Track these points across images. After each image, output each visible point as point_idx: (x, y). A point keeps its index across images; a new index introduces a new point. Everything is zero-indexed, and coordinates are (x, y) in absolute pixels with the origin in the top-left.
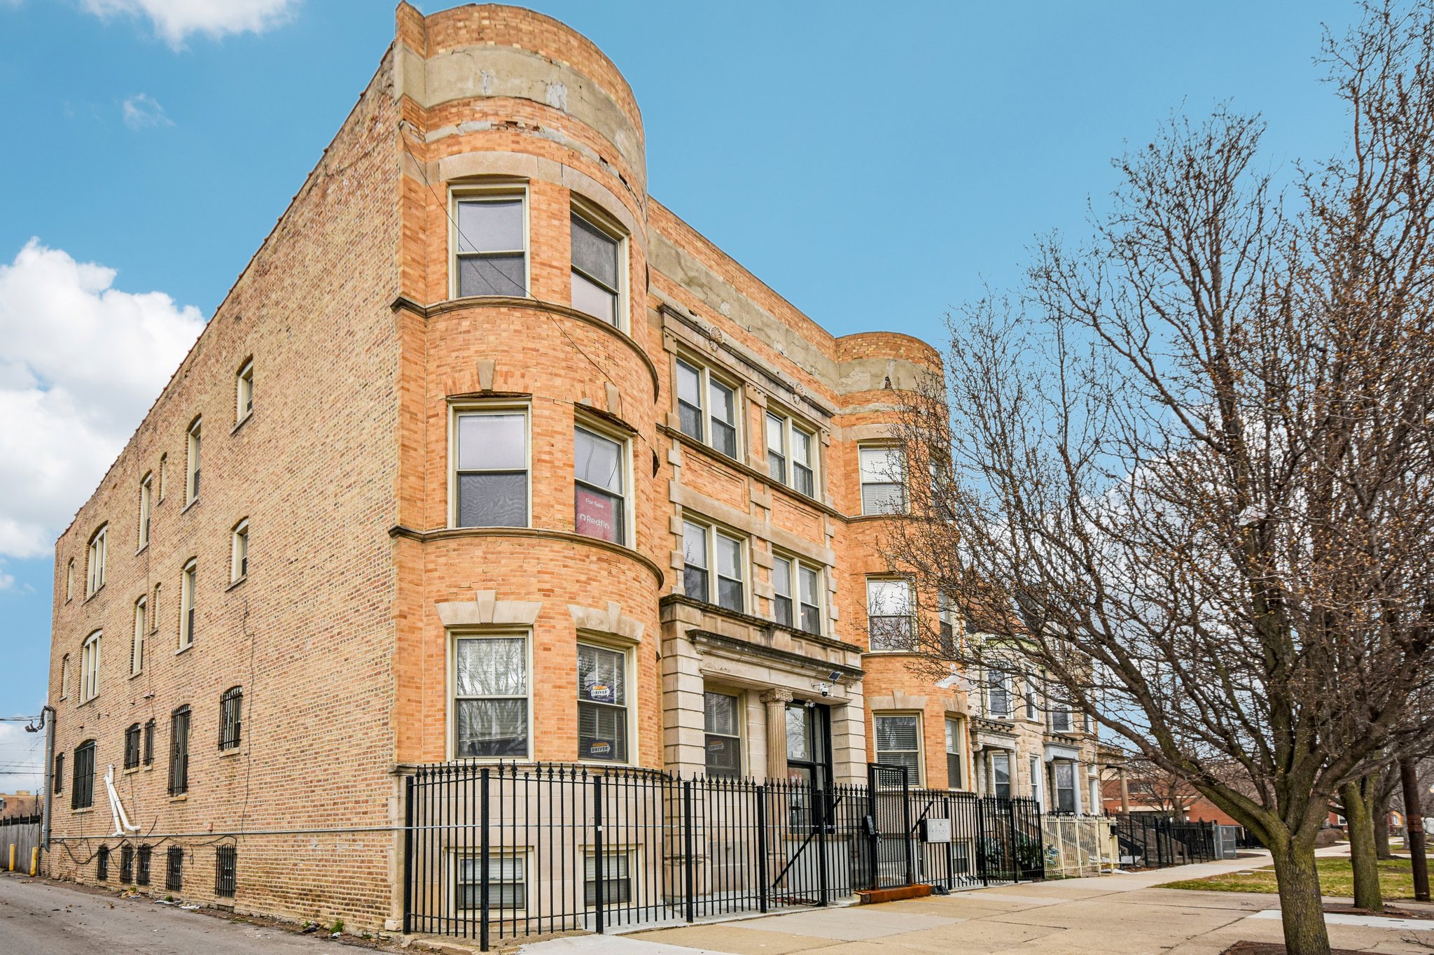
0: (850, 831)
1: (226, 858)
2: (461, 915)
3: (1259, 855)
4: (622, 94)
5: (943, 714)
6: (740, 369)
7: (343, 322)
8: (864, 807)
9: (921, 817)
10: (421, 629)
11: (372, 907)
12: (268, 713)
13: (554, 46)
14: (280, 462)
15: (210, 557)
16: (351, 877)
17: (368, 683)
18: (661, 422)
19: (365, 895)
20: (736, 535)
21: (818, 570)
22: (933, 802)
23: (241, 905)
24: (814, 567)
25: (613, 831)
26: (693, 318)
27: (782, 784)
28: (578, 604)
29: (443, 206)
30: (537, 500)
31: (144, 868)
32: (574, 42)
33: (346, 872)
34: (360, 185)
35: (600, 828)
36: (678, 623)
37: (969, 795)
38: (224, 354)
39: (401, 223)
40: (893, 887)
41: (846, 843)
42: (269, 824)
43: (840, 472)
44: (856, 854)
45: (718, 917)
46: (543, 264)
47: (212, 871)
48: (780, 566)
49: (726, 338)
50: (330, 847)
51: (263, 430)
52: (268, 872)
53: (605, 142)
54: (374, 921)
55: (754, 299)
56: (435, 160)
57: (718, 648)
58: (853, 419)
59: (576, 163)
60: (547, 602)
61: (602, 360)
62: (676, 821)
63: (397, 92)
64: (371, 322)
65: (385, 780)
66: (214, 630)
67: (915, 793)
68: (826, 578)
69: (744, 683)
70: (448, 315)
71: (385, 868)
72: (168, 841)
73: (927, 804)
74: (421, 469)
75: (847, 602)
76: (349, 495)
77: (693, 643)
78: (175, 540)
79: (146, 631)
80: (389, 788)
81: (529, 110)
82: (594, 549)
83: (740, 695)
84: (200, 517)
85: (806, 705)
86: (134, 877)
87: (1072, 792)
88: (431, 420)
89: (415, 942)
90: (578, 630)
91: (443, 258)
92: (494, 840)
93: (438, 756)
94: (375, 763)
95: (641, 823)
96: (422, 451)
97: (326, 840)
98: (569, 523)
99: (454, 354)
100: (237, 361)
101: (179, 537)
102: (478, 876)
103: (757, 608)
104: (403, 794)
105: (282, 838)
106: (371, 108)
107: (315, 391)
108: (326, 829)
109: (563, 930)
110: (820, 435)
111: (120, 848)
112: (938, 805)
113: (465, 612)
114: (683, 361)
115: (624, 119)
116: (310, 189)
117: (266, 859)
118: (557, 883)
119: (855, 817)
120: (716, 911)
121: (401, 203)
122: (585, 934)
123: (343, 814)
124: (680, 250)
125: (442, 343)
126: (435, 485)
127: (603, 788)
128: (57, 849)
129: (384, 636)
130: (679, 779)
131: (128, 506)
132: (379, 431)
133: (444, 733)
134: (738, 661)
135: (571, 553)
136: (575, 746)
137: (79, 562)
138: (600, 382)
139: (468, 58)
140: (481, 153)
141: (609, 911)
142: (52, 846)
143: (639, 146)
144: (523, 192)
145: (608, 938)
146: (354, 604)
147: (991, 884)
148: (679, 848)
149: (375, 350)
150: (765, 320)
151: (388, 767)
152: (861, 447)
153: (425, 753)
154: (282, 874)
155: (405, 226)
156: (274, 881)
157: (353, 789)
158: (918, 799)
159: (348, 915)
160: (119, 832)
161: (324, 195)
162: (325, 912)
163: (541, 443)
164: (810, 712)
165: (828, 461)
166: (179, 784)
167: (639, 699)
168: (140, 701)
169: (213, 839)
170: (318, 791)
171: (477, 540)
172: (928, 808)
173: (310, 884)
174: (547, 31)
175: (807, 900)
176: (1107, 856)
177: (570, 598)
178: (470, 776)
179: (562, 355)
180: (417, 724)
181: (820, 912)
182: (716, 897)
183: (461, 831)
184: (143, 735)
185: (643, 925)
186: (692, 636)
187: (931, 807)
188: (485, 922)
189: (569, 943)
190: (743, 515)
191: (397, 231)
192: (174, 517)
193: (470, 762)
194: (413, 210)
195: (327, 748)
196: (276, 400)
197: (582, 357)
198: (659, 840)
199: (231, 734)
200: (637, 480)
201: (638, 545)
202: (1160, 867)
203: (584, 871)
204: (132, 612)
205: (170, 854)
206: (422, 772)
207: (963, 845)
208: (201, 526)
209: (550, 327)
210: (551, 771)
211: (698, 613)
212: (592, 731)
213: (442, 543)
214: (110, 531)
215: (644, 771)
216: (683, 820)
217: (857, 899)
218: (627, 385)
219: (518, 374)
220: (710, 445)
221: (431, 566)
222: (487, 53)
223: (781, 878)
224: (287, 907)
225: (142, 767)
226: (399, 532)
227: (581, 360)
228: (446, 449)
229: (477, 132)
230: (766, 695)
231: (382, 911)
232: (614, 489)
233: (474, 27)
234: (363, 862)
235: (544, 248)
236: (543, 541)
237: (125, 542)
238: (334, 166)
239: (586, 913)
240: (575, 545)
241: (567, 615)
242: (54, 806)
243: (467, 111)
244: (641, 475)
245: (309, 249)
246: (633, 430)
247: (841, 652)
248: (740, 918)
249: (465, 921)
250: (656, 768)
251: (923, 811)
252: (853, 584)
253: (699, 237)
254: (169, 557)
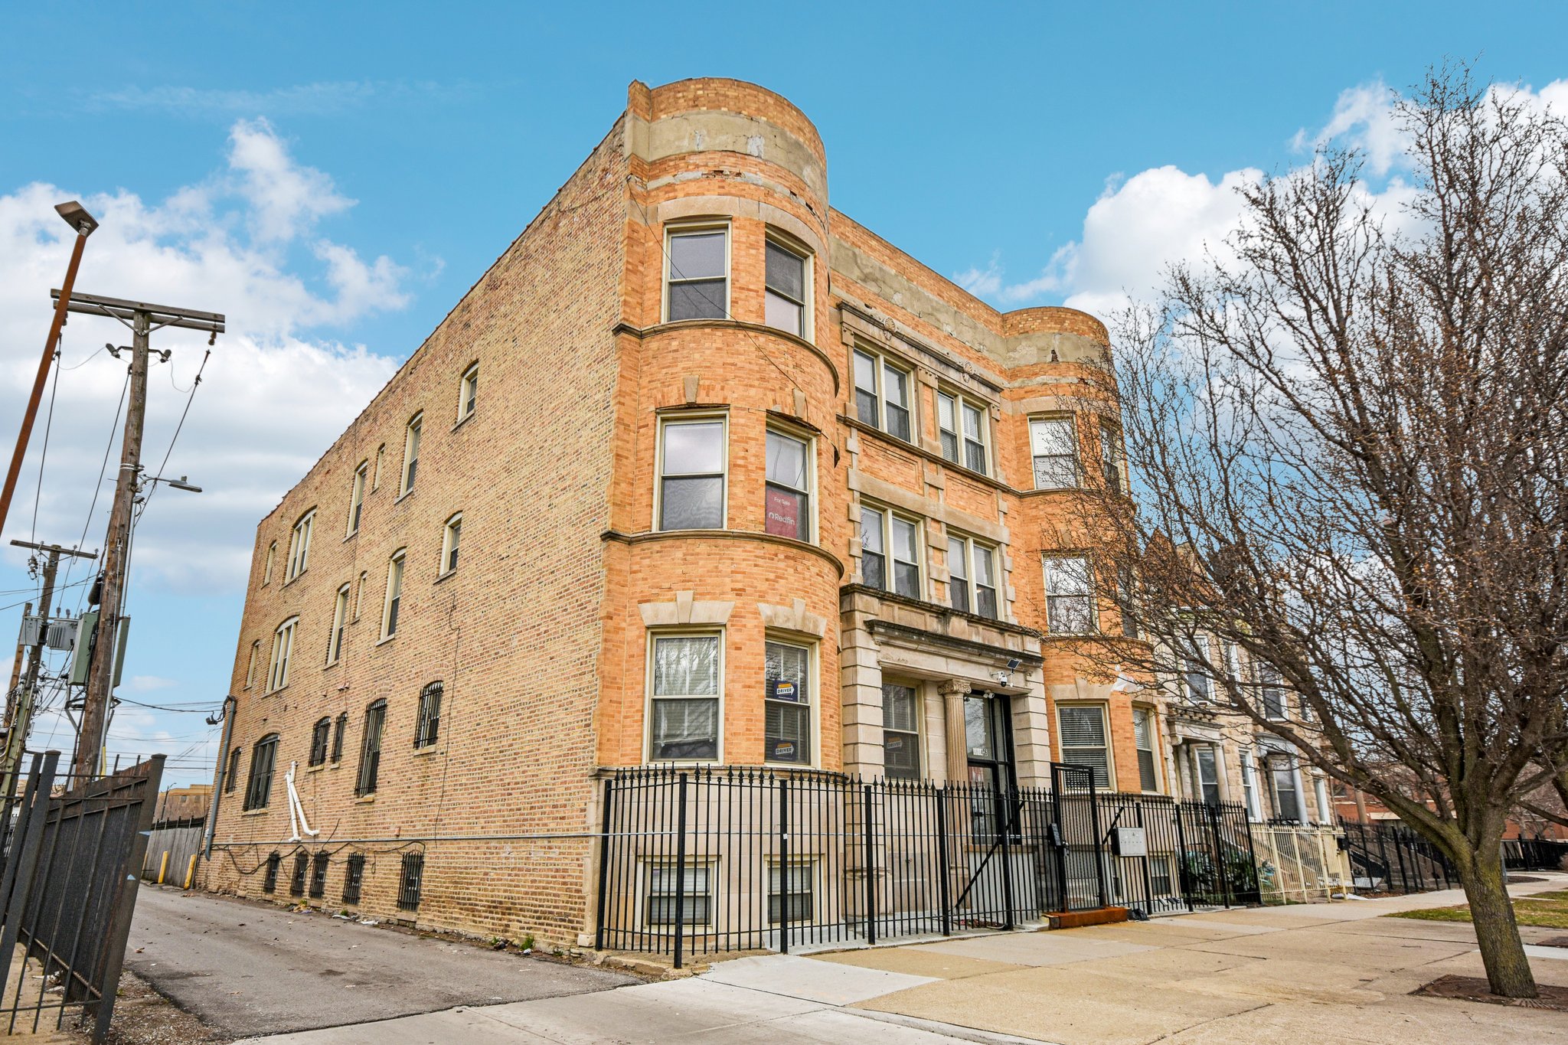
0: (1035, 842)
1: (413, 865)
2: (655, 930)
3: (1539, 880)
4: (808, 135)
5: (1130, 705)
6: (912, 354)
7: (567, 339)
8: (1049, 813)
9: (1112, 826)
10: (624, 629)
11: (564, 921)
12: (468, 710)
13: (754, 106)
14: (498, 461)
15: (420, 548)
16: (544, 888)
17: (573, 683)
18: (841, 412)
19: (557, 907)
20: (911, 518)
21: (993, 548)
22: (1123, 808)
23: (424, 919)
24: (988, 545)
25: (797, 838)
26: (869, 311)
27: (962, 787)
28: (767, 602)
29: (659, 242)
30: (732, 503)
31: (319, 877)
32: (770, 101)
33: (540, 882)
34: (589, 224)
35: (785, 836)
36: (857, 614)
37: (1166, 800)
38: (451, 356)
39: (625, 259)
40: (1085, 909)
41: (1031, 856)
42: (461, 829)
43: (1011, 446)
44: (1042, 870)
45: (900, 940)
46: (742, 288)
47: (395, 881)
48: (954, 548)
49: (899, 326)
50: (524, 855)
51: (482, 429)
52: (456, 882)
53: (794, 178)
54: (566, 936)
55: (924, 286)
56: (655, 204)
57: (896, 638)
58: (1022, 392)
59: (770, 199)
60: (739, 602)
61: (790, 369)
62: (857, 828)
63: (627, 151)
64: (592, 341)
65: (584, 784)
66: (418, 623)
67: (1103, 797)
68: (1002, 556)
69: (921, 674)
70: (659, 337)
71: (580, 877)
72: (349, 847)
73: (1117, 811)
74: (631, 476)
75: (1023, 581)
76: (563, 497)
77: (871, 633)
78: (386, 529)
79: (346, 620)
80: (589, 792)
81: (733, 160)
82: (782, 548)
83: (918, 686)
84: (413, 508)
85: (985, 696)
86: (307, 889)
87: (1294, 794)
88: (642, 430)
89: (608, 959)
90: (766, 628)
91: (657, 286)
92: (689, 850)
93: (635, 759)
94: (575, 765)
95: (824, 831)
96: (632, 459)
97: (520, 847)
98: (760, 523)
99: (664, 371)
100: (463, 364)
101: (389, 526)
102: (674, 887)
103: (933, 592)
104: (602, 799)
105: (473, 844)
106: (603, 161)
107: (536, 398)
108: (521, 835)
109: (750, 949)
110: (990, 410)
111: (294, 856)
112: (1130, 813)
113: (664, 612)
114: (859, 350)
115: (810, 156)
116: (543, 221)
117: (455, 868)
118: (745, 896)
119: (1039, 825)
120: (898, 934)
121: (625, 242)
122: (770, 953)
123: (539, 819)
124: (857, 250)
125: (654, 361)
126: (642, 491)
127: (789, 792)
128: (219, 857)
129: (589, 635)
130: (860, 782)
131: (340, 492)
132: (595, 440)
133: (641, 735)
134: (915, 650)
135: (760, 553)
136: (761, 748)
137: (282, 546)
138: (788, 390)
139: (685, 122)
140: (692, 198)
141: (793, 928)
142: (213, 853)
143: (823, 175)
144: (726, 227)
145: (792, 959)
146: (562, 603)
147: (1196, 909)
148: (861, 862)
149: (596, 367)
150: (934, 304)
151: (588, 770)
152: (1031, 420)
153: (622, 755)
154: (471, 884)
155: (628, 262)
156: (463, 893)
157: (552, 793)
158: (1106, 804)
159: (539, 929)
160: (296, 837)
161: (556, 227)
162: (515, 926)
163: (737, 449)
164: (990, 703)
165: (998, 435)
166: (368, 783)
167: (822, 696)
168: (333, 693)
169: (399, 845)
170: (516, 794)
171: (678, 543)
172: (1119, 816)
173: (501, 894)
174: (749, 95)
175: (992, 924)
176: (1334, 876)
177: (760, 596)
178: (668, 781)
179: (756, 368)
180: (617, 726)
181: (1006, 937)
182: (898, 916)
183: (658, 838)
184: (332, 730)
185: (826, 946)
186: (871, 626)
187: (1122, 814)
188: (679, 937)
189: (755, 962)
190: (917, 497)
191: (620, 266)
192: (386, 507)
193: (669, 765)
194: (635, 248)
195: (527, 749)
196: (498, 403)
197: (773, 367)
198: (841, 850)
199: (429, 730)
200: (820, 477)
201: (821, 540)
202: (1407, 893)
203: (767, 883)
204: (333, 598)
205: (350, 862)
206: (621, 776)
207: (1162, 860)
208: (414, 517)
209: (746, 344)
210: (741, 776)
211: (875, 602)
212: (777, 731)
213: (646, 545)
214: (318, 516)
215: (827, 774)
216: (864, 826)
217: (1045, 922)
218: (812, 389)
219: (718, 387)
220: (885, 431)
221: (635, 568)
222: (699, 117)
223: (963, 897)
224: (474, 921)
225: (328, 764)
226: (610, 536)
227: (772, 371)
228: (654, 457)
229: (691, 180)
230: (944, 686)
231: (575, 925)
232: (799, 487)
233: (691, 96)
234: (557, 871)
235: (743, 274)
236: (737, 542)
237: (333, 528)
238: (566, 204)
239: (771, 930)
240: (766, 545)
241: (757, 613)
242: (222, 807)
243: (682, 164)
244: (824, 471)
245: (540, 272)
246: (817, 430)
247: (1019, 637)
248: (923, 941)
249: (659, 935)
250: (837, 770)
251: (1113, 819)
252: (1029, 562)
253: (874, 236)
254: (378, 545)
